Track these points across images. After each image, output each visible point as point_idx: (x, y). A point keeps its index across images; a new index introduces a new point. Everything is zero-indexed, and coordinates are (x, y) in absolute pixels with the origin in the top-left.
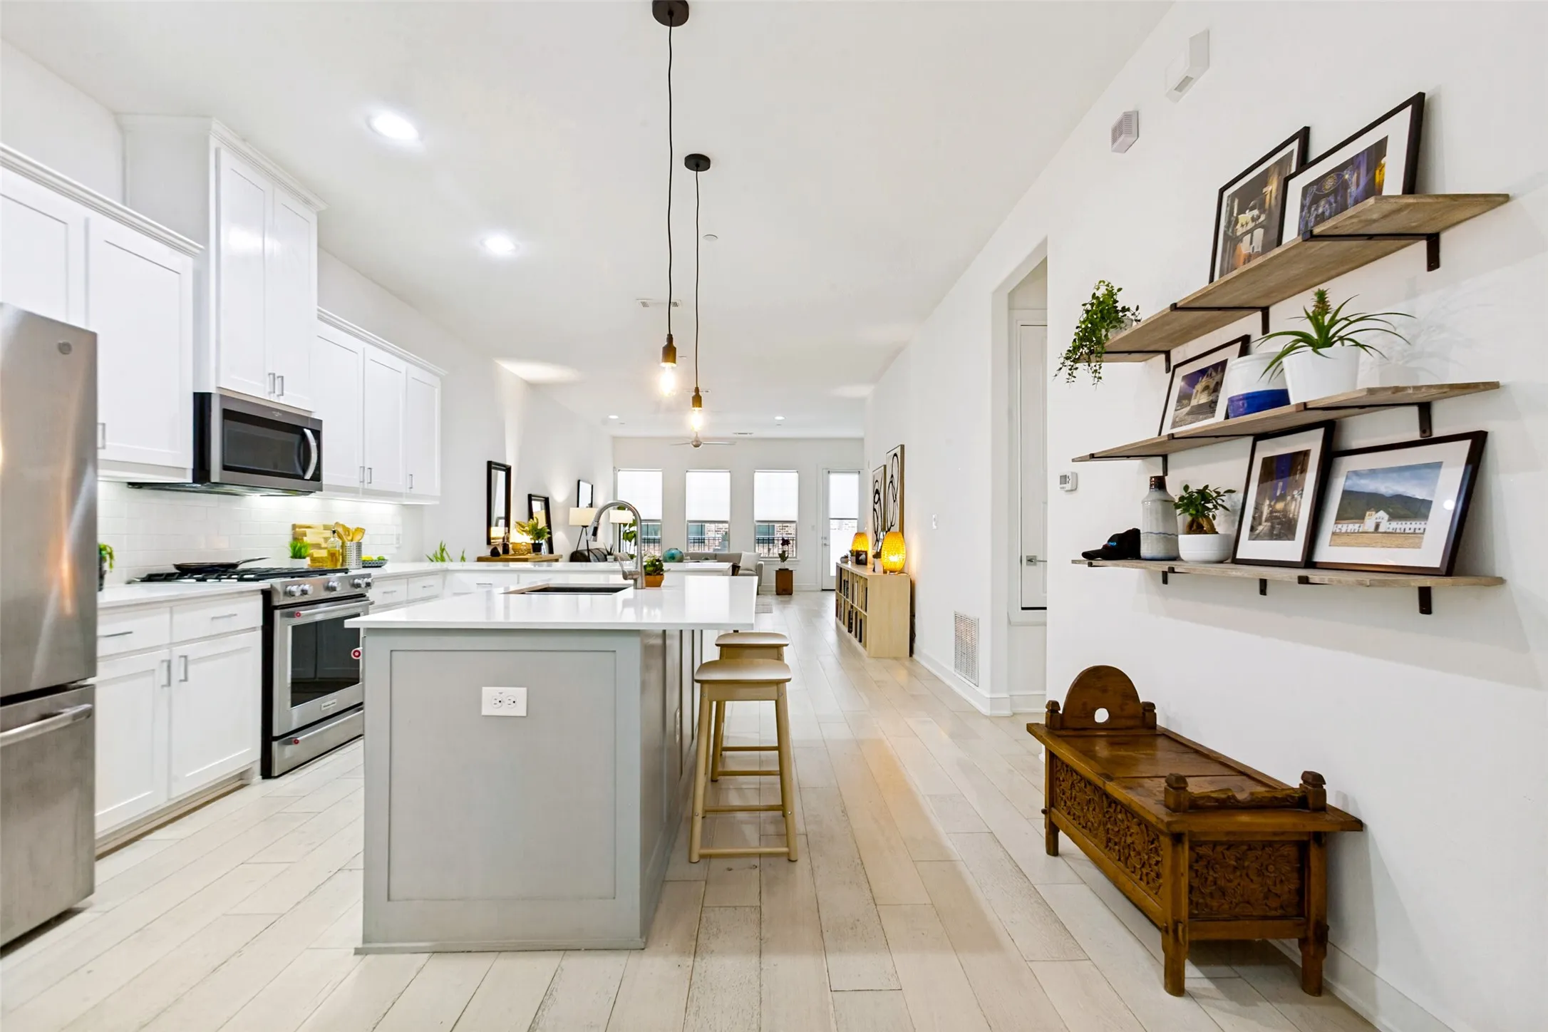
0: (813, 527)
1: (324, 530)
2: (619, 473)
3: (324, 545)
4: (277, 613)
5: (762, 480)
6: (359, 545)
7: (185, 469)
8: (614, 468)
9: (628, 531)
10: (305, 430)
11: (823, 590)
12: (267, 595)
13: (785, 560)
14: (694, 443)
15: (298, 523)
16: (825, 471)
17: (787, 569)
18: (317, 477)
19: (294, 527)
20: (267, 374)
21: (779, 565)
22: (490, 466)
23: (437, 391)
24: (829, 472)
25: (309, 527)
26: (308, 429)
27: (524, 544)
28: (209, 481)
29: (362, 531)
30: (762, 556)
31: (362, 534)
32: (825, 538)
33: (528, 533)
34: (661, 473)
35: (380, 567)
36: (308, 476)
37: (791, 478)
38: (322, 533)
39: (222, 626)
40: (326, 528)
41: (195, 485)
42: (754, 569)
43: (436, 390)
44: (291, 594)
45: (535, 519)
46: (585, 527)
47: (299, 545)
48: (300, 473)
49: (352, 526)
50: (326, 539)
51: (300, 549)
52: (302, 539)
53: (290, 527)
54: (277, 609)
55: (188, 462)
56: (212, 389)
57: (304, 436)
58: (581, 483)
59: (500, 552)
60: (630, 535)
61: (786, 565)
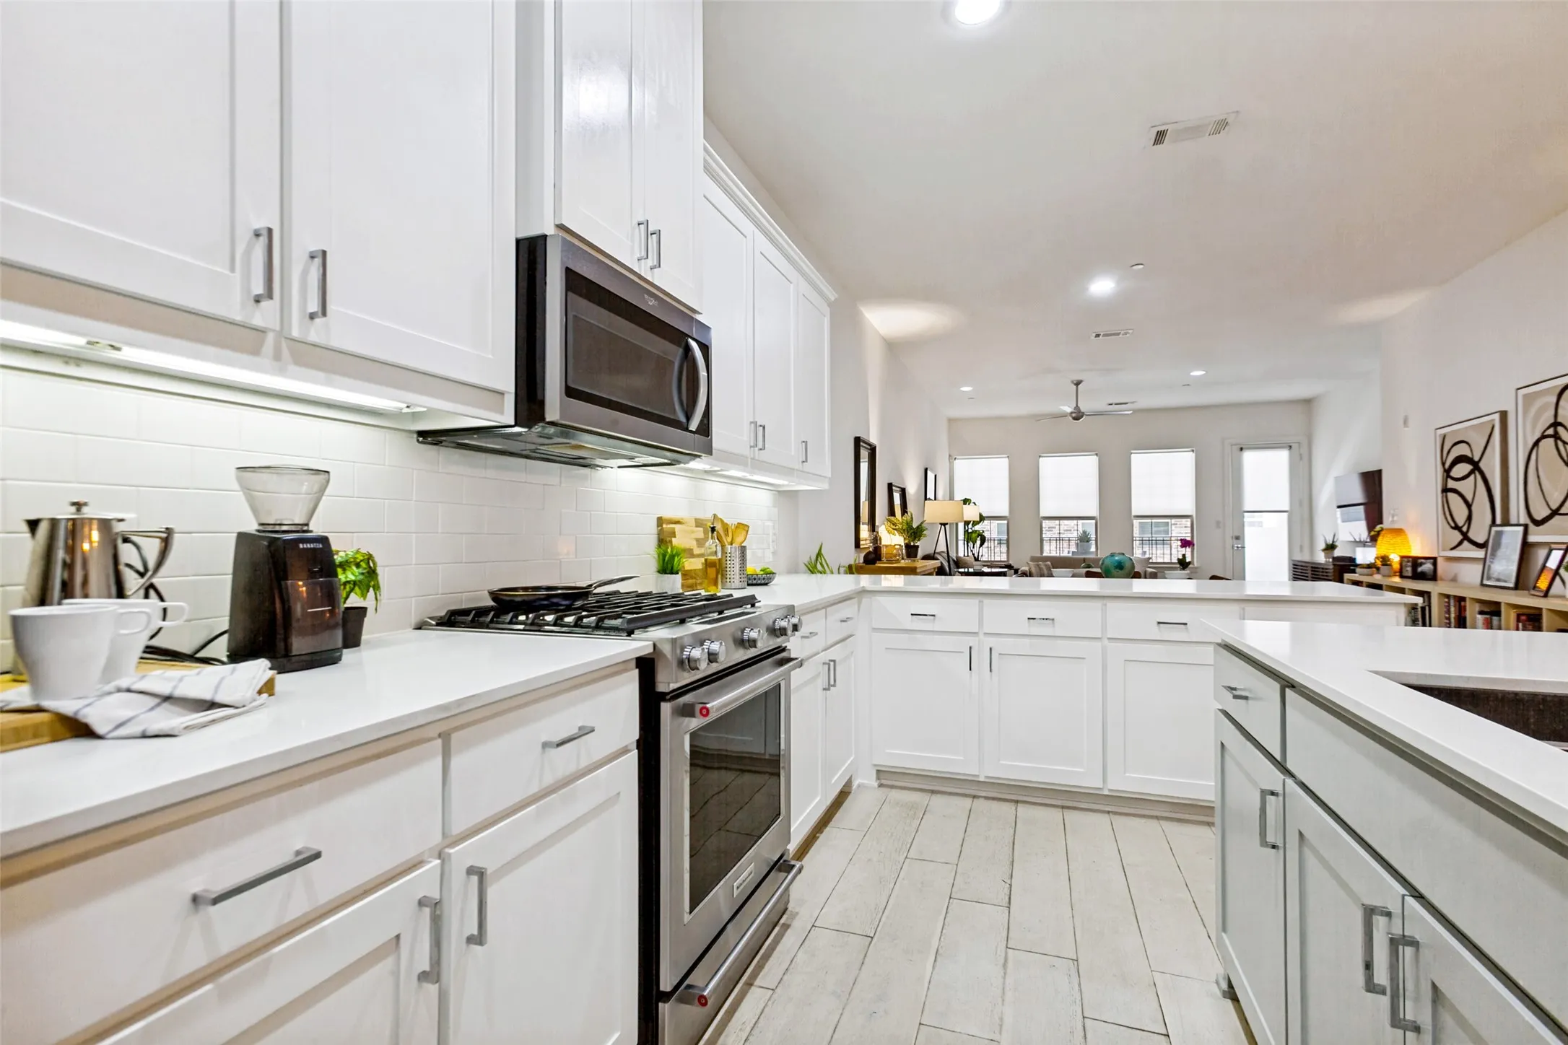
0: (1218, 523)
1: (697, 526)
2: (954, 462)
3: (697, 551)
4: (666, 708)
5: (1142, 463)
6: (743, 550)
7: (502, 394)
8: (950, 456)
9: (970, 531)
10: (690, 340)
12: (646, 666)
13: (1187, 567)
14: (1074, 415)
15: (667, 514)
16: (1236, 448)
18: (705, 429)
19: (660, 521)
20: (635, 222)
22: (858, 441)
23: (826, 321)
24: (1242, 448)
25: (678, 522)
26: (694, 339)
27: (897, 547)
28: (542, 419)
29: (743, 527)
30: (1151, 561)
31: (744, 533)
32: (1237, 538)
33: (901, 531)
34: (1007, 460)
35: (766, 584)
36: (694, 426)
37: (1184, 461)
38: (693, 532)
39: (565, 761)
40: (699, 523)
41: (517, 429)
43: (826, 319)
44: (689, 664)
45: (909, 514)
46: (944, 525)
47: (669, 550)
48: (683, 419)
49: (731, 521)
50: (700, 542)
51: (673, 557)
52: (671, 542)
53: (654, 523)
54: (665, 700)
55: (505, 379)
56: (549, 230)
57: (688, 349)
58: (928, 472)
59: (873, 560)
60: (974, 535)
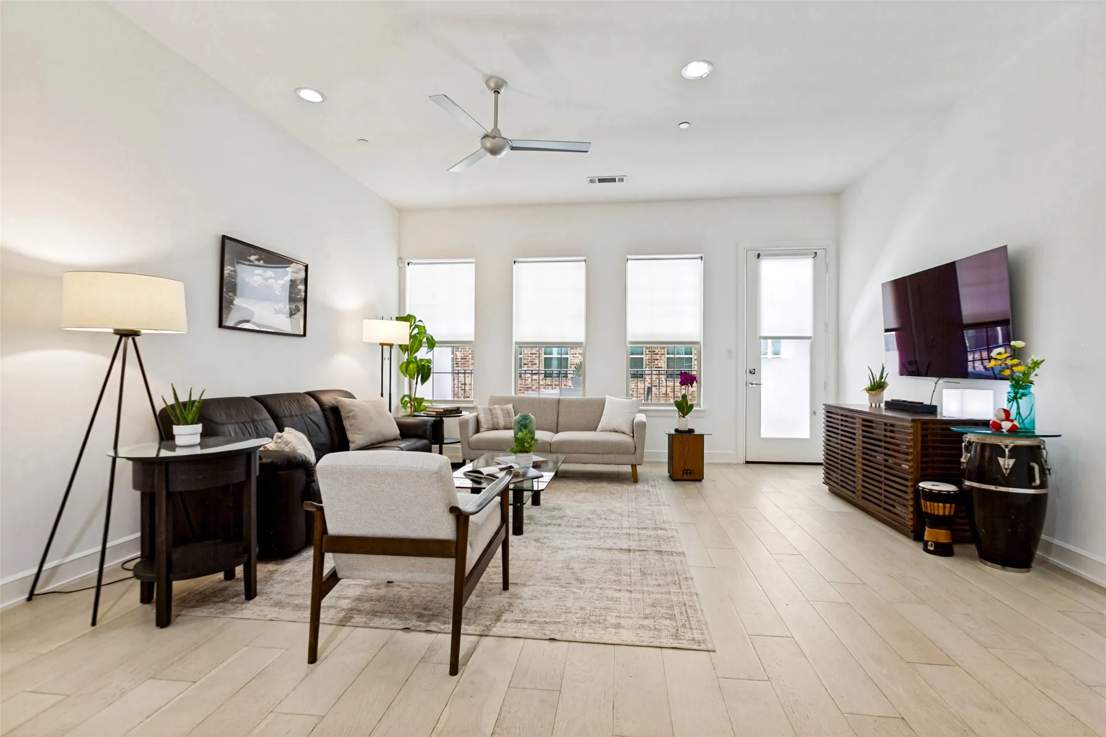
0: (730, 353)
2: (409, 269)
5: (640, 273)
8: (401, 261)
11: (747, 462)
13: (687, 413)
16: (753, 255)
17: (691, 431)
21: (674, 422)
24: (759, 256)
32: (752, 372)
34: (473, 266)
42: (627, 430)
61: (690, 422)
